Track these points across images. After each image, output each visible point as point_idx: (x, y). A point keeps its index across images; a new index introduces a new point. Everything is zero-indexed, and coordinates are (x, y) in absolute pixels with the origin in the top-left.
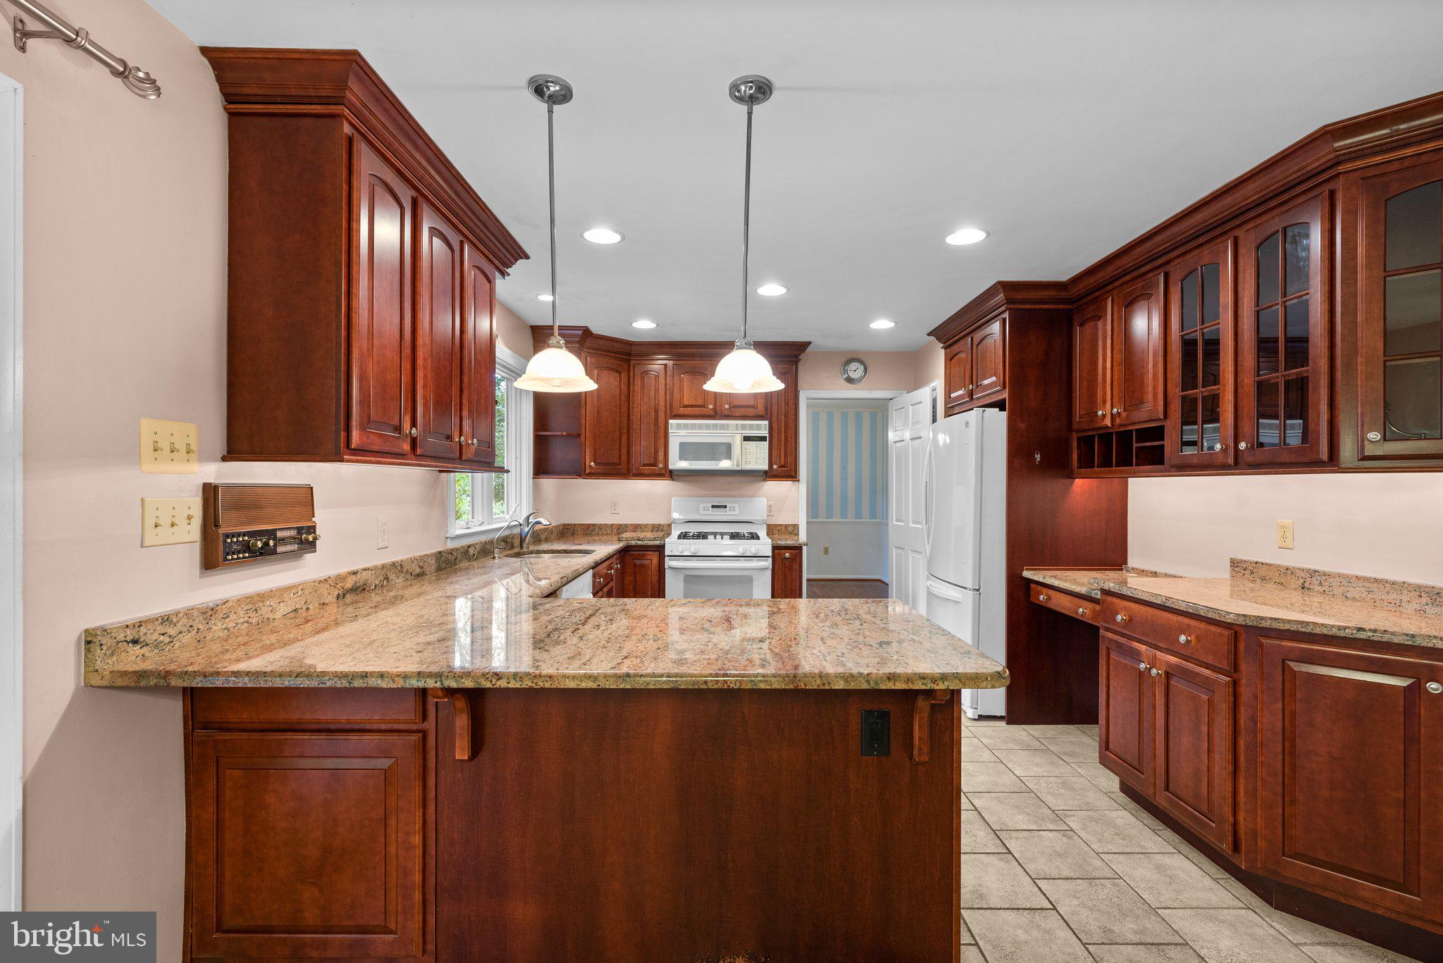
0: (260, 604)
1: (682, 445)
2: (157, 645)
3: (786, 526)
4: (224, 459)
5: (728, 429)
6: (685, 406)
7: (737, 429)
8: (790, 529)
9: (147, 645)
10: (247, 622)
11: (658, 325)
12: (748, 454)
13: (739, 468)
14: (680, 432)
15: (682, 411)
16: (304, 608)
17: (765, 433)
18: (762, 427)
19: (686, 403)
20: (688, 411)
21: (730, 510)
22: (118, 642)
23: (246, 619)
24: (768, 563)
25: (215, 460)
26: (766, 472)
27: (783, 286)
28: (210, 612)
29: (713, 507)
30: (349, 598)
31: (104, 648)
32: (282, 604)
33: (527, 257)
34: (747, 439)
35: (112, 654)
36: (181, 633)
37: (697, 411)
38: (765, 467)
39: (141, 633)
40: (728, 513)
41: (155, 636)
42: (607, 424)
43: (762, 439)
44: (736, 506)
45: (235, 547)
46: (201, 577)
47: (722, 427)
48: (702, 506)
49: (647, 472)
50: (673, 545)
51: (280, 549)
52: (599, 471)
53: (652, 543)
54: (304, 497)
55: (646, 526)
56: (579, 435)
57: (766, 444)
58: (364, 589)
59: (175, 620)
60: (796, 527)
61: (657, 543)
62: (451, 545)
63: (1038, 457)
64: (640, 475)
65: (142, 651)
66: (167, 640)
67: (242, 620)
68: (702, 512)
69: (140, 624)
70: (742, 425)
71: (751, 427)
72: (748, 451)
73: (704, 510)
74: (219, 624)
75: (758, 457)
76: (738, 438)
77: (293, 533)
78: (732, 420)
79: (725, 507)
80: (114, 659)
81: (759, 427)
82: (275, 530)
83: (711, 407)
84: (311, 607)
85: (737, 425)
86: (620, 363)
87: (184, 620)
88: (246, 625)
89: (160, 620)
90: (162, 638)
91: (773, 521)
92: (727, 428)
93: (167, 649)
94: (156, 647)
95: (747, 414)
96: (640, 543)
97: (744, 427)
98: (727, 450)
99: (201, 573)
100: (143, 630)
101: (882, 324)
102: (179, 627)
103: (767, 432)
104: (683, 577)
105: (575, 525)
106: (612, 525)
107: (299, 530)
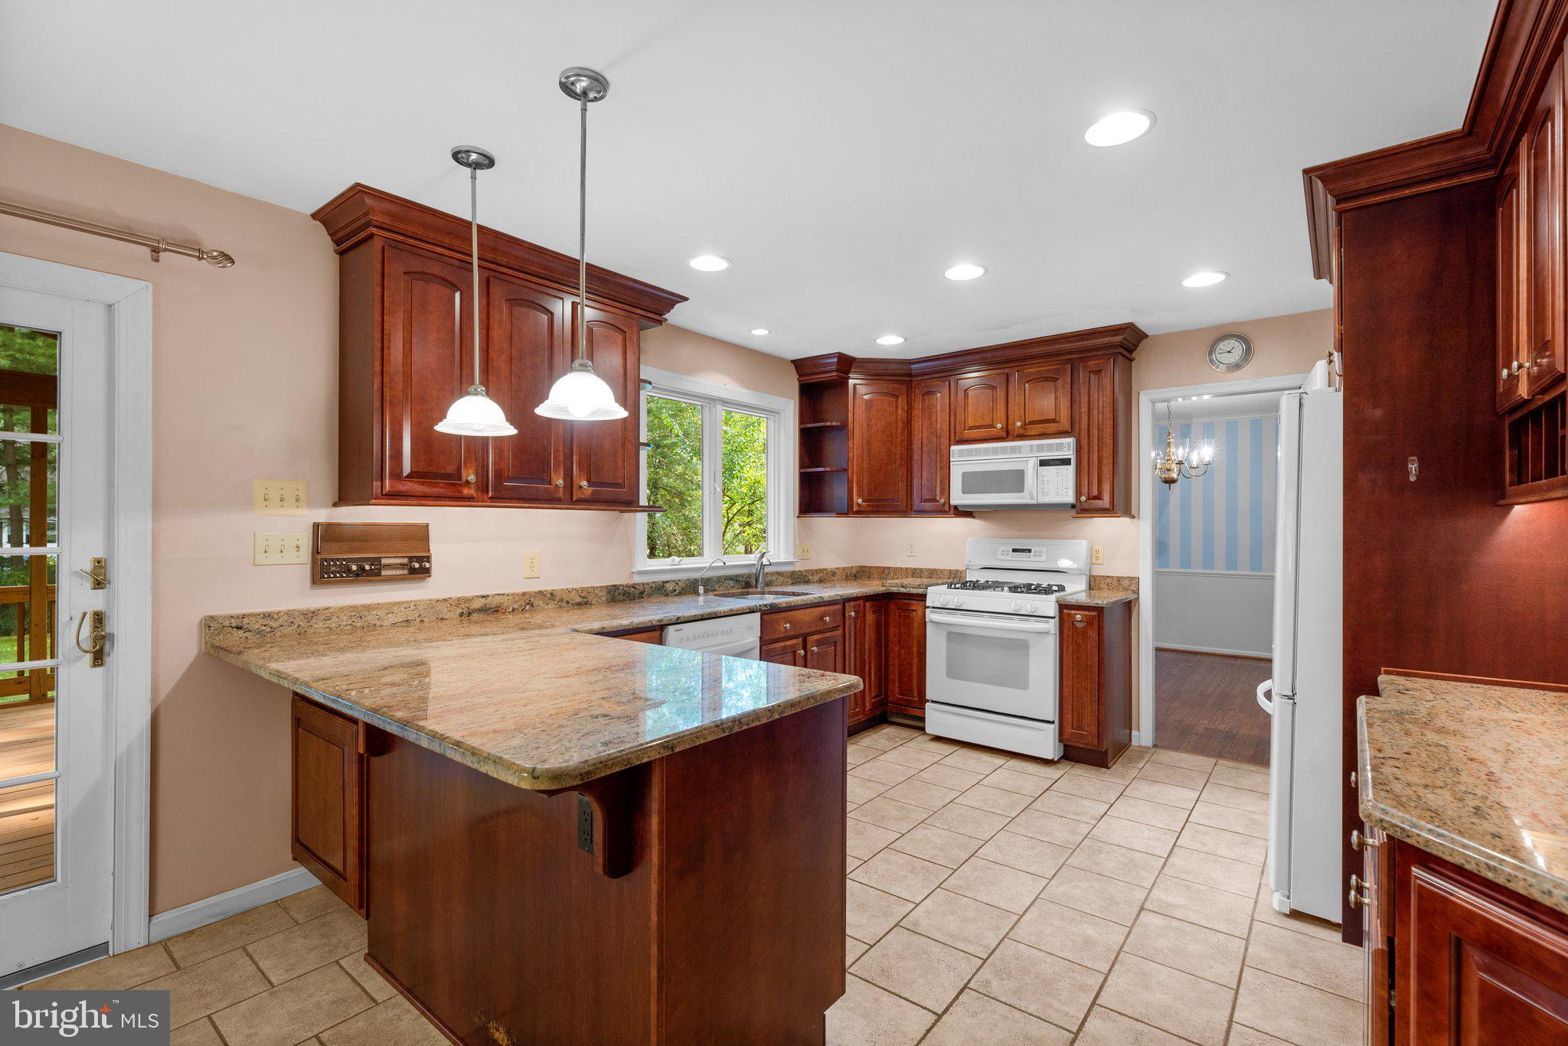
0: (366, 613)
1: (965, 475)
2: (259, 632)
3: (1119, 579)
4: (335, 505)
5: (1020, 452)
6: (971, 428)
7: (1032, 452)
8: (1125, 583)
9: (249, 631)
10: (351, 625)
11: (906, 339)
12: (1046, 483)
13: (1034, 502)
14: (965, 460)
15: (968, 434)
16: (418, 620)
17: (1070, 453)
18: (1066, 447)
19: (971, 424)
20: (974, 434)
21: (1035, 556)
22: (224, 627)
23: (350, 622)
24: (1052, 626)
25: (326, 506)
26: (1073, 506)
27: (980, 266)
28: (311, 615)
29: (1014, 550)
30: (475, 616)
31: (212, 629)
32: (390, 615)
33: (685, 299)
34: (1044, 463)
35: (219, 634)
36: (282, 626)
37: (983, 433)
38: (1069, 497)
39: (244, 623)
40: (1032, 559)
41: (257, 626)
42: (879, 456)
43: (1066, 462)
44: (1044, 550)
45: (333, 569)
46: (311, 589)
47: (1013, 450)
48: (1001, 549)
49: (928, 509)
50: (937, 595)
51: (383, 573)
52: (869, 509)
53: (914, 591)
54: (420, 535)
55: (942, 571)
56: (846, 470)
57: (1070, 471)
58: (497, 611)
59: (275, 616)
60: (1135, 581)
61: (920, 591)
62: (637, 579)
63: (1413, 467)
64: (922, 513)
65: (245, 635)
66: (269, 630)
67: (345, 623)
68: (1000, 557)
69: (244, 616)
70: (1038, 445)
71: (1050, 448)
72: (1045, 479)
73: (1003, 554)
74: (321, 625)
75: (1060, 485)
76: (1032, 463)
77: (405, 561)
78: (1028, 440)
79: (1030, 551)
80: (221, 637)
81: (1060, 447)
82: (380, 558)
83: (999, 426)
84: (426, 620)
85: (1031, 446)
86: (896, 386)
87: (286, 618)
88: (349, 627)
89: (262, 616)
90: (263, 628)
91: (1098, 571)
92: (1019, 449)
93: (268, 636)
94: (259, 633)
95: (1046, 431)
96: (903, 590)
97: (1040, 448)
98: (1016, 479)
99: (311, 586)
100: (246, 620)
101: (1203, 279)
102: (280, 622)
103: (1071, 453)
104: (946, 633)
105: (871, 567)
106: (907, 569)
107: (411, 559)
